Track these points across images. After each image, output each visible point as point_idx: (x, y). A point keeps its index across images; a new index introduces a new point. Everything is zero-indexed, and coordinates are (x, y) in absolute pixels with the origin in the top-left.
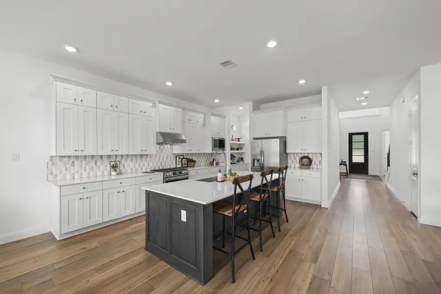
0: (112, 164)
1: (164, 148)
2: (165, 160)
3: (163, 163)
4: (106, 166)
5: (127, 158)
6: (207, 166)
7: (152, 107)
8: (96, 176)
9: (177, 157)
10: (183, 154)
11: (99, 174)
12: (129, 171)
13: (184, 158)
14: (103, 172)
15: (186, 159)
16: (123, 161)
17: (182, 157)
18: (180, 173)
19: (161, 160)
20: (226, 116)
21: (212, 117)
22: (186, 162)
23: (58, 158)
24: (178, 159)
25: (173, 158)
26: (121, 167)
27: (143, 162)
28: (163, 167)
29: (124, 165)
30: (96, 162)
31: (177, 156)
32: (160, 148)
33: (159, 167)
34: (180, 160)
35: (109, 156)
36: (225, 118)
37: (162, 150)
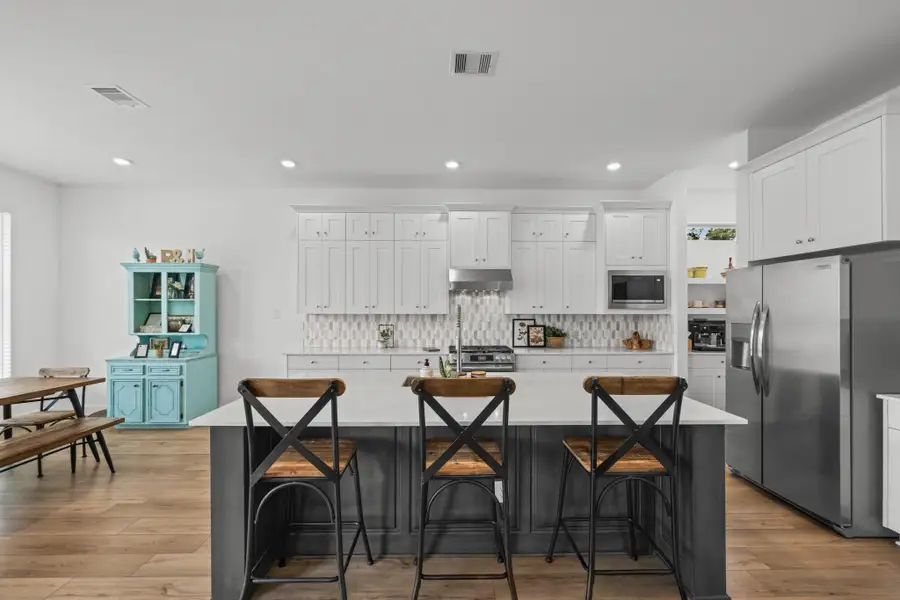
0: (382, 328)
1: (482, 302)
2: (483, 329)
3: (479, 333)
4: (373, 332)
5: (407, 320)
6: (617, 348)
7: (441, 220)
8: (359, 348)
9: (517, 323)
10: (534, 315)
11: (364, 344)
12: (410, 343)
13: (535, 326)
14: (369, 342)
15: (540, 328)
16: (401, 326)
17: (532, 323)
18: (490, 358)
19: (475, 327)
20: (670, 203)
21: (609, 217)
22: (541, 335)
23: (314, 317)
24: (517, 326)
25: (506, 325)
26: (396, 335)
27: (437, 328)
28: (480, 341)
29: (401, 332)
30: (359, 324)
31: (517, 319)
32: (472, 302)
33: (471, 341)
34: (525, 329)
35: (378, 317)
36: (668, 209)
37: (477, 306)
